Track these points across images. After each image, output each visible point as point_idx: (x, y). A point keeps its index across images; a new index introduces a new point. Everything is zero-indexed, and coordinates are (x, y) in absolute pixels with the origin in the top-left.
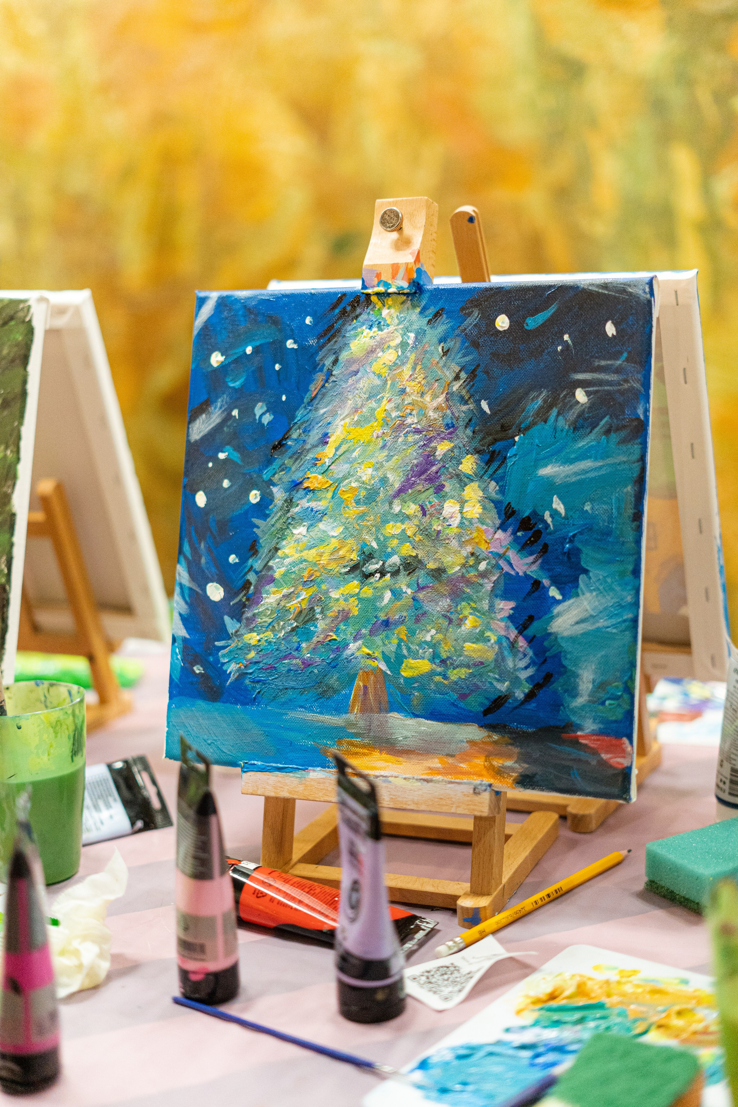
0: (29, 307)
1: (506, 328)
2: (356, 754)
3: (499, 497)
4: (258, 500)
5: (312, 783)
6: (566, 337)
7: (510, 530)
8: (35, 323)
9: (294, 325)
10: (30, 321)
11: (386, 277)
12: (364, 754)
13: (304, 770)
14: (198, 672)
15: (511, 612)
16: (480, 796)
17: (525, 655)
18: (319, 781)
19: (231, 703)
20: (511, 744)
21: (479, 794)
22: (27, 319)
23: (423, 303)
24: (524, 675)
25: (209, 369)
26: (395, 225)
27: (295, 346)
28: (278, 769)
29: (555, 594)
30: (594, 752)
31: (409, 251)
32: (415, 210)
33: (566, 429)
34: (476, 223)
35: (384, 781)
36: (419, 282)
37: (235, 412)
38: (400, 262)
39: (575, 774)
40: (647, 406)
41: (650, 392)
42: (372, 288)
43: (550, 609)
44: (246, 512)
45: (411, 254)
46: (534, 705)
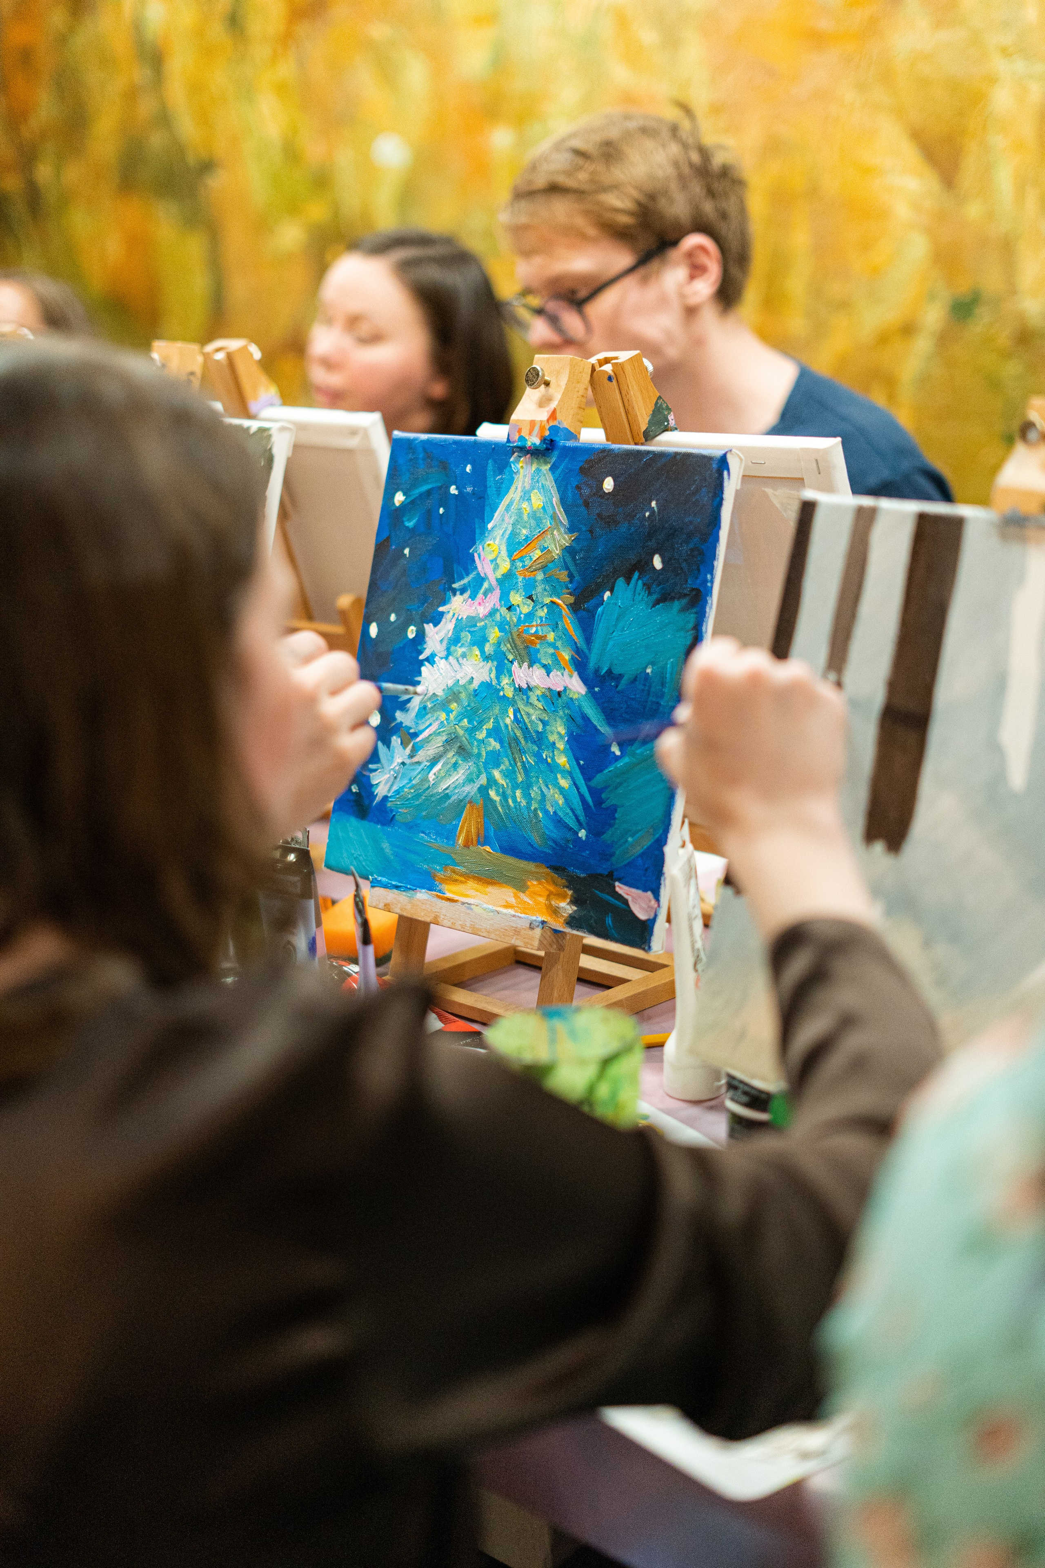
0: (270, 436)
1: (611, 491)
2: (456, 880)
4: (414, 635)
5: (418, 903)
6: (654, 504)
8: (275, 451)
9: (458, 471)
10: (270, 449)
11: (525, 433)
12: (462, 882)
13: (413, 890)
14: (354, 790)
16: (533, 931)
18: (423, 902)
19: (374, 823)
20: (567, 887)
21: (533, 929)
22: (269, 448)
23: (554, 460)
25: (393, 508)
26: (535, 383)
27: (456, 492)
28: (397, 887)
29: (616, 750)
30: (626, 902)
31: (547, 409)
32: (562, 368)
33: (643, 593)
34: (614, 381)
35: (468, 908)
36: (554, 439)
37: (407, 551)
38: (537, 419)
39: (609, 921)
40: (709, 576)
41: (715, 563)
42: (514, 442)
43: (611, 763)
44: (404, 647)
45: (548, 411)
46: (588, 852)
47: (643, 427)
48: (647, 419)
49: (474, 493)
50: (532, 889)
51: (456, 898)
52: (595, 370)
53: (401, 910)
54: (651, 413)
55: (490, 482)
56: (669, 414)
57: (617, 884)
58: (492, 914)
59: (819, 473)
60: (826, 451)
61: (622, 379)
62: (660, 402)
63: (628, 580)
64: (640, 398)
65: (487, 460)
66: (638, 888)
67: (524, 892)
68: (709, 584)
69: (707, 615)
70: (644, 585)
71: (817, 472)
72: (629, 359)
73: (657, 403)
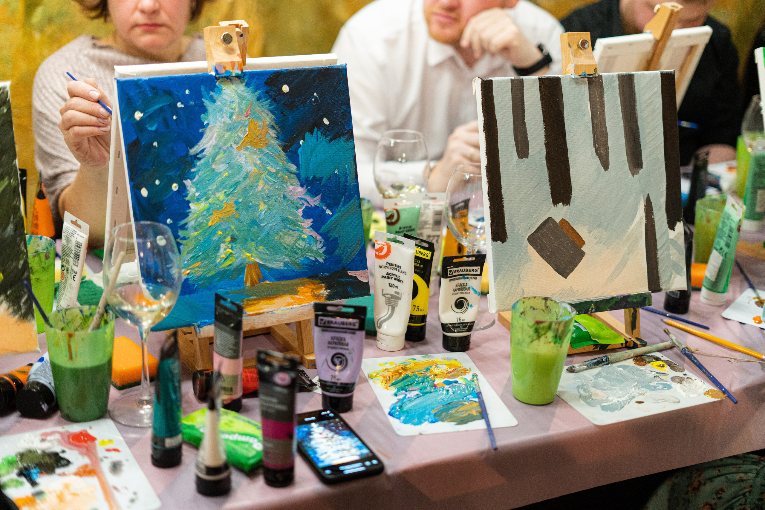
1: (288, 91)
2: (252, 304)
3: (298, 172)
4: (177, 188)
6: (315, 94)
7: (305, 186)
9: (179, 95)
11: (229, 68)
12: (256, 304)
15: (312, 224)
17: (321, 242)
20: (321, 283)
23: (246, 80)
24: (321, 251)
25: (135, 122)
27: (183, 106)
29: (328, 212)
30: (356, 278)
33: (322, 137)
35: (272, 314)
37: (155, 144)
39: (349, 289)
43: (328, 219)
44: (172, 196)
46: (328, 263)
49: (196, 105)
50: (301, 291)
51: (261, 311)
57: (348, 272)
58: (288, 310)
63: (312, 132)
65: (200, 85)
66: (360, 270)
67: (296, 294)
70: (321, 133)
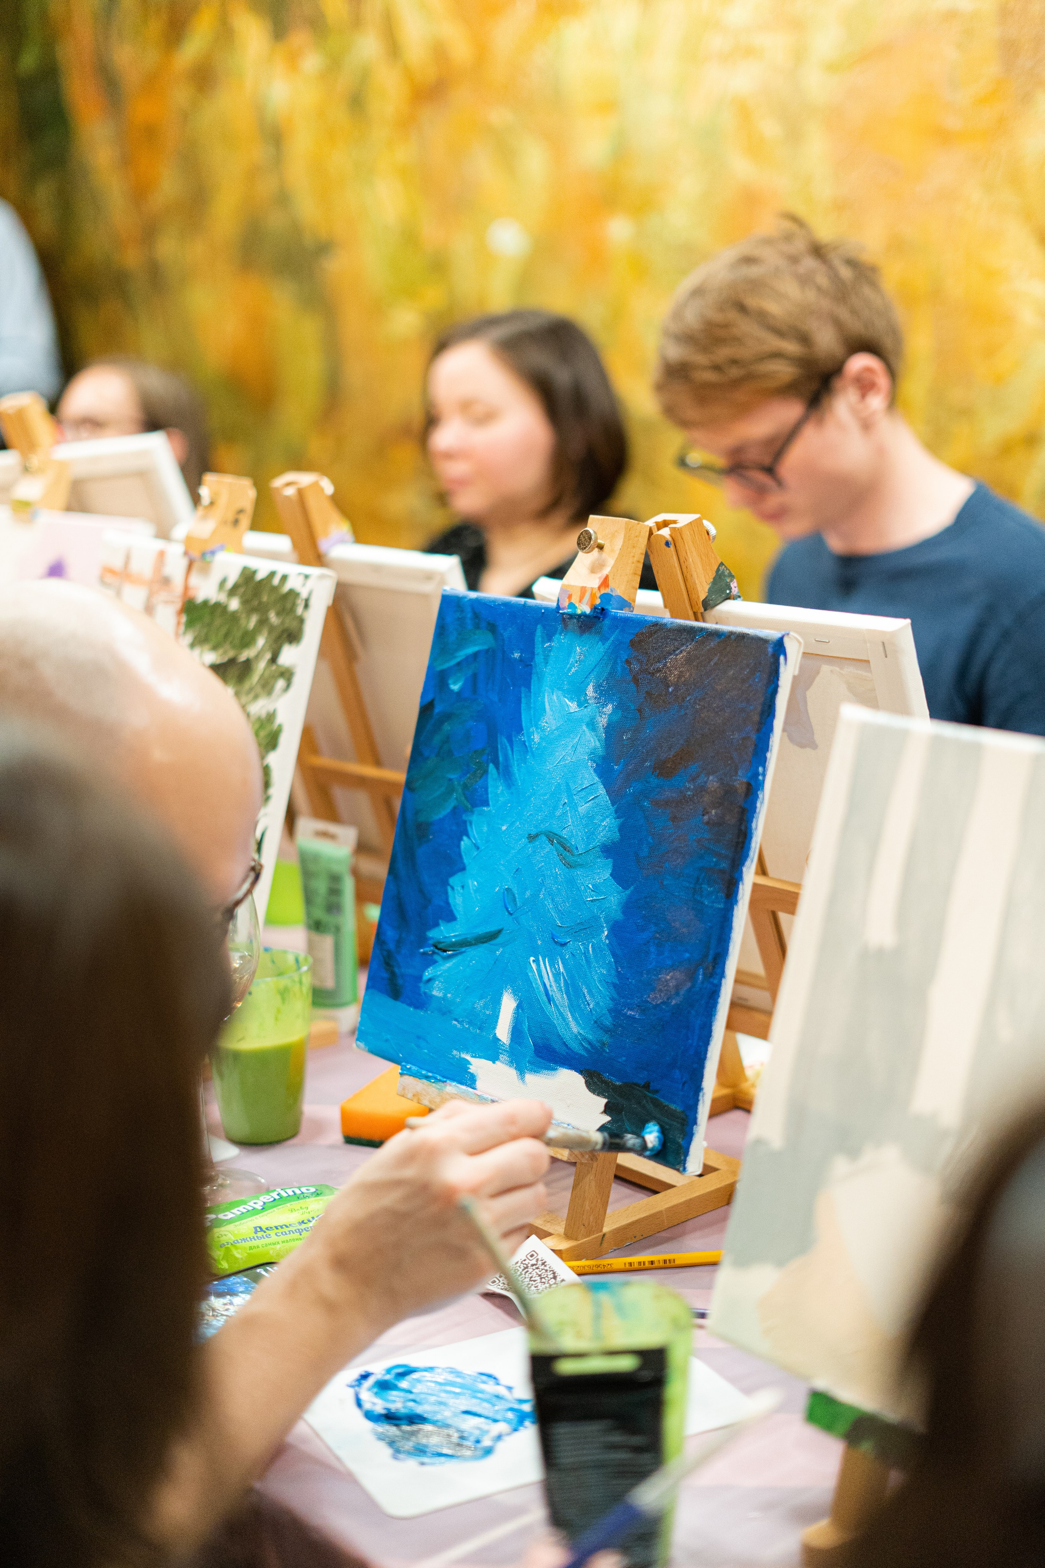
5: (448, 1096)
11: (575, 600)
13: (443, 1082)
19: (407, 1005)
20: (601, 1095)
23: (605, 630)
26: (586, 547)
28: (427, 1077)
31: (599, 575)
32: (616, 531)
34: (672, 547)
36: (606, 607)
38: (588, 586)
40: (761, 769)
41: (768, 755)
42: (563, 609)
45: (600, 578)
46: (624, 1058)
47: (703, 596)
48: (707, 587)
49: (521, 660)
52: (653, 534)
53: (430, 1102)
54: (712, 580)
55: (538, 649)
56: (732, 582)
59: (886, 657)
60: (893, 634)
61: (679, 544)
62: (722, 568)
64: (699, 565)
65: (536, 626)
68: (761, 778)
69: (758, 810)
71: (884, 656)
72: (688, 524)
73: (718, 570)
